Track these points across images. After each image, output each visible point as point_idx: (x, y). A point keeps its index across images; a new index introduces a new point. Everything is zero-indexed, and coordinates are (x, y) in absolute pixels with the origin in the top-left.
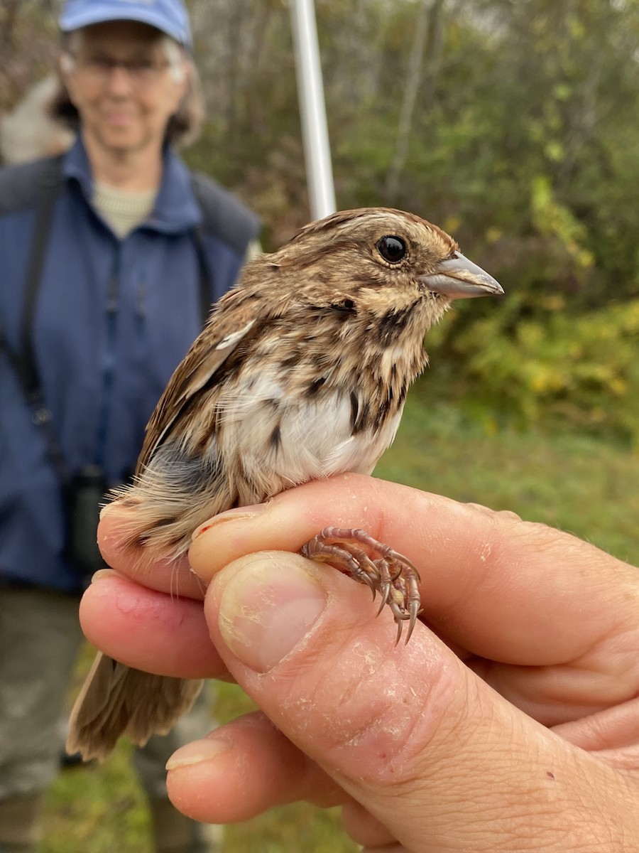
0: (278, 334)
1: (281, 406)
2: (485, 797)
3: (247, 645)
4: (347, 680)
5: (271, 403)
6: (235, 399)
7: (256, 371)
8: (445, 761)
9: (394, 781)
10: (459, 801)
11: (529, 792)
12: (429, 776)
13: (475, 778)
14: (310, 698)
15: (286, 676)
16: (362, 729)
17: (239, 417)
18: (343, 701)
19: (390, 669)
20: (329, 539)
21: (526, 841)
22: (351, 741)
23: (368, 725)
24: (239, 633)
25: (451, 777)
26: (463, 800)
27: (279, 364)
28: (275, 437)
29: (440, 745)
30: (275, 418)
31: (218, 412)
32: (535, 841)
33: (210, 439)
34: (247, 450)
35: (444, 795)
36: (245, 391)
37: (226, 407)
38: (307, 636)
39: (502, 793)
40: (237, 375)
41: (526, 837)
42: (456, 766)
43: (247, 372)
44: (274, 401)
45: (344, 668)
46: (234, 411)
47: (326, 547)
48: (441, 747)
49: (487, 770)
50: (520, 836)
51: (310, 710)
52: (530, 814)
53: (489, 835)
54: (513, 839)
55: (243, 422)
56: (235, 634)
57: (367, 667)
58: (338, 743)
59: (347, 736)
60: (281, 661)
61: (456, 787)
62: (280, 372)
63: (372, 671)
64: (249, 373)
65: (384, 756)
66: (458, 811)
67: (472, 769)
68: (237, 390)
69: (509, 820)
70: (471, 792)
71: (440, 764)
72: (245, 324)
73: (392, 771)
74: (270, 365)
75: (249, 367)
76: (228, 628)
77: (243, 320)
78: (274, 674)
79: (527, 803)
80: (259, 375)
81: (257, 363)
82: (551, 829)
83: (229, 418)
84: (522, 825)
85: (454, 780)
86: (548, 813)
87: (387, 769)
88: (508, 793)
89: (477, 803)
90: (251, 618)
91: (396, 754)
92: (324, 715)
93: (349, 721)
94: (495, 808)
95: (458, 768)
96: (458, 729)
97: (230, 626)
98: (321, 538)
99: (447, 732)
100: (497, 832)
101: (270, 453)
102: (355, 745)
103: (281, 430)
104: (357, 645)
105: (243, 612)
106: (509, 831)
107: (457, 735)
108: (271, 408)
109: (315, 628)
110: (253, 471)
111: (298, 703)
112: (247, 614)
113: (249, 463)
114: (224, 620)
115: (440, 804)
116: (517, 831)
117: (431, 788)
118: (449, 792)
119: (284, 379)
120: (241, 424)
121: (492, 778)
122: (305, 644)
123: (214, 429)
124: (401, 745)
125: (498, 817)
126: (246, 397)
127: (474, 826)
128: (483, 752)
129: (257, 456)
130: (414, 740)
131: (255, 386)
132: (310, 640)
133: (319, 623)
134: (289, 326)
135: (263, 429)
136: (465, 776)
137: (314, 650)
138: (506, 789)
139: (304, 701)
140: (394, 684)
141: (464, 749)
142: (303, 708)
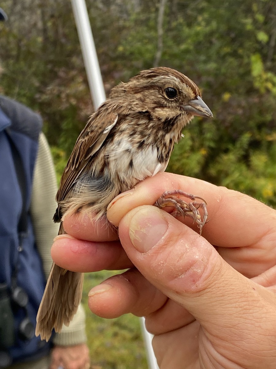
0: (127, 123)
1: (132, 152)
2: (232, 295)
3: (140, 241)
4: (180, 253)
5: (128, 151)
6: (113, 150)
7: (120, 138)
8: (216, 282)
9: (198, 290)
10: (222, 296)
11: (247, 293)
12: (210, 288)
13: (228, 287)
14: (165, 261)
15: (155, 253)
16: (186, 271)
17: (115, 157)
18: (178, 261)
19: (195, 249)
20: (166, 196)
21: (248, 311)
22: (181, 276)
23: (188, 269)
24: (137, 236)
25: (219, 287)
26: (223, 296)
27: (129, 135)
28: (131, 164)
29: (214, 276)
30: (130, 157)
31: (106, 157)
32: (251, 311)
33: (105, 168)
34: (120, 170)
35: (216, 294)
36: (117, 146)
37: (110, 154)
38: (163, 238)
39: (238, 293)
40: (112, 140)
41: (247, 310)
42: (221, 283)
43: (117, 138)
44: (129, 150)
45: (178, 249)
46: (113, 155)
47: (166, 200)
48: (214, 277)
49: (232, 285)
50: (245, 309)
51: (165, 265)
52: (249, 301)
53: (234, 308)
54: (243, 310)
55: (118, 160)
56: (136, 237)
57: (186, 249)
58: (176, 277)
59: (180, 274)
60: (153, 248)
61: (221, 291)
62: (129, 138)
63: (188, 251)
64: (118, 139)
65: (194, 281)
66: (222, 300)
67: (226, 284)
68: (113, 147)
69: (241, 303)
70: (226, 293)
71: (215, 283)
72: (113, 122)
73: (197, 287)
74: (125, 135)
75: (117, 137)
76: (133, 235)
77: (112, 120)
78: (150, 253)
79: (247, 297)
80: (122, 139)
81: (120, 135)
82: (256, 306)
83: (111, 159)
84: (246, 305)
85: (220, 288)
86: (255, 301)
87: (195, 286)
88: (240, 293)
89: (228, 297)
90: (142, 230)
91: (198, 280)
92: (171, 267)
93: (181, 268)
94: (236, 298)
95: (221, 284)
96: (220, 271)
97: (134, 234)
98: (163, 197)
99: (216, 271)
100: (237, 308)
101: (129, 170)
102: (183, 277)
103: (133, 161)
104: (182, 241)
105: (139, 228)
106: (241, 307)
107: (220, 272)
108: (128, 153)
109: (165, 235)
110: (124, 178)
111: (160, 263)
112: (140, 229)
113: (122, 176)
114: (132, 231)
115: (215, 298)
116: (244, 307)
117: (212, 292)
118: (218, 293)
119: (131, 141)
120: (117, 161)
121: (234, 287)
122: (163, 241)
123: (106, 164)
124: (200, 277)
125: (237, 302)
126: (117, 149)
127: (228, 306)
128: (229, 278)
129: (124, 172)
130: (205, 275)
131: (121, 144)
132: (164, 239)
133: (167, 233)
134: (132, 120)
135: (126, 161)
136: (224, 287)
137: (166, 244)
138: (239, 292)
139: (162, 262)
140: (198, 254)
141: (223, 277)
142: (162, 265)
